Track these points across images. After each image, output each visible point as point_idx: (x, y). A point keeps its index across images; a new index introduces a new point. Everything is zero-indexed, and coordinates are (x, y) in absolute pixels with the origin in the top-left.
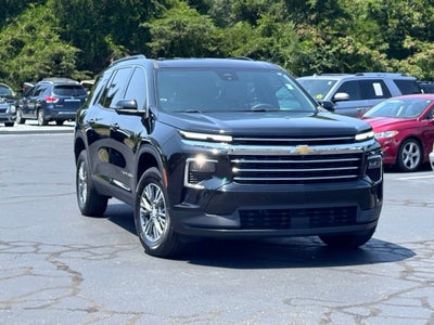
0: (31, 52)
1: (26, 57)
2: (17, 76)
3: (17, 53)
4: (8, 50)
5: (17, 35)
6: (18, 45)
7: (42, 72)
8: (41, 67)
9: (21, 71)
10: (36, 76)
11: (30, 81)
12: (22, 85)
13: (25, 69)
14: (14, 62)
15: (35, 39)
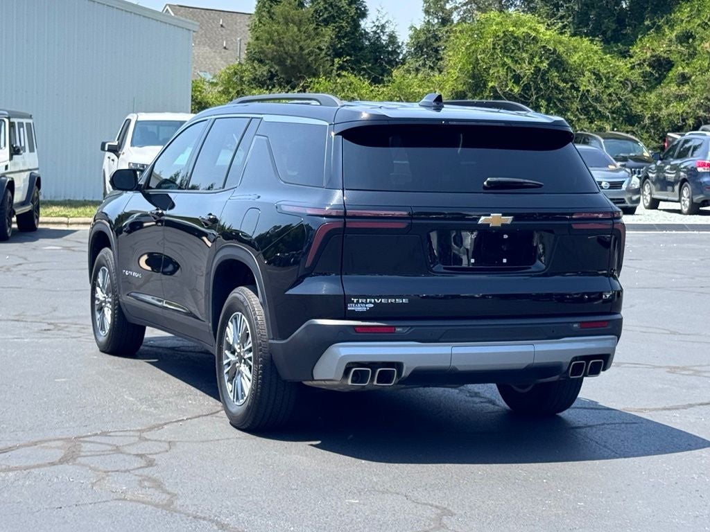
0: (684, 79)
1: (674, 88)
2: (656, 121)
3: (659, 81)
4: (644, 75)
5: (661, 49)
6: (662, 66)
7: (701, 113)
8: (699, 106)
9: (664, 112)
10: (691, 122)
11: (678, 129)
12: (664, 138)
13: (671, 110)
14: (652, 97)
15: (692, 55)
